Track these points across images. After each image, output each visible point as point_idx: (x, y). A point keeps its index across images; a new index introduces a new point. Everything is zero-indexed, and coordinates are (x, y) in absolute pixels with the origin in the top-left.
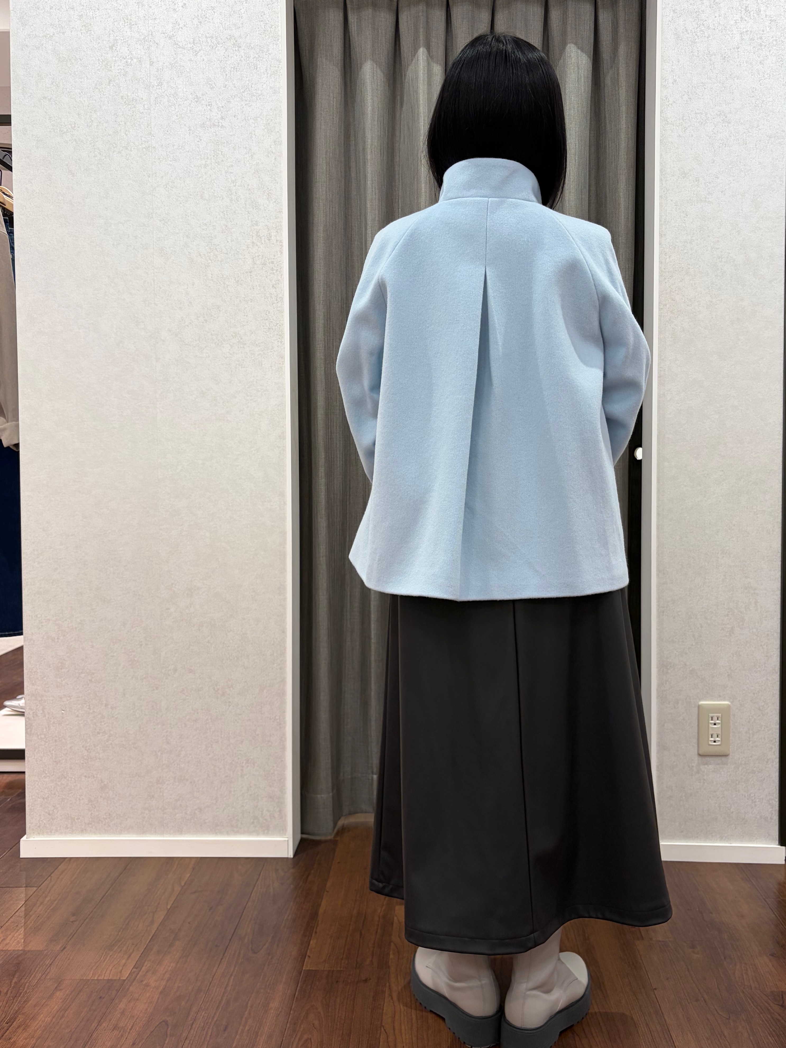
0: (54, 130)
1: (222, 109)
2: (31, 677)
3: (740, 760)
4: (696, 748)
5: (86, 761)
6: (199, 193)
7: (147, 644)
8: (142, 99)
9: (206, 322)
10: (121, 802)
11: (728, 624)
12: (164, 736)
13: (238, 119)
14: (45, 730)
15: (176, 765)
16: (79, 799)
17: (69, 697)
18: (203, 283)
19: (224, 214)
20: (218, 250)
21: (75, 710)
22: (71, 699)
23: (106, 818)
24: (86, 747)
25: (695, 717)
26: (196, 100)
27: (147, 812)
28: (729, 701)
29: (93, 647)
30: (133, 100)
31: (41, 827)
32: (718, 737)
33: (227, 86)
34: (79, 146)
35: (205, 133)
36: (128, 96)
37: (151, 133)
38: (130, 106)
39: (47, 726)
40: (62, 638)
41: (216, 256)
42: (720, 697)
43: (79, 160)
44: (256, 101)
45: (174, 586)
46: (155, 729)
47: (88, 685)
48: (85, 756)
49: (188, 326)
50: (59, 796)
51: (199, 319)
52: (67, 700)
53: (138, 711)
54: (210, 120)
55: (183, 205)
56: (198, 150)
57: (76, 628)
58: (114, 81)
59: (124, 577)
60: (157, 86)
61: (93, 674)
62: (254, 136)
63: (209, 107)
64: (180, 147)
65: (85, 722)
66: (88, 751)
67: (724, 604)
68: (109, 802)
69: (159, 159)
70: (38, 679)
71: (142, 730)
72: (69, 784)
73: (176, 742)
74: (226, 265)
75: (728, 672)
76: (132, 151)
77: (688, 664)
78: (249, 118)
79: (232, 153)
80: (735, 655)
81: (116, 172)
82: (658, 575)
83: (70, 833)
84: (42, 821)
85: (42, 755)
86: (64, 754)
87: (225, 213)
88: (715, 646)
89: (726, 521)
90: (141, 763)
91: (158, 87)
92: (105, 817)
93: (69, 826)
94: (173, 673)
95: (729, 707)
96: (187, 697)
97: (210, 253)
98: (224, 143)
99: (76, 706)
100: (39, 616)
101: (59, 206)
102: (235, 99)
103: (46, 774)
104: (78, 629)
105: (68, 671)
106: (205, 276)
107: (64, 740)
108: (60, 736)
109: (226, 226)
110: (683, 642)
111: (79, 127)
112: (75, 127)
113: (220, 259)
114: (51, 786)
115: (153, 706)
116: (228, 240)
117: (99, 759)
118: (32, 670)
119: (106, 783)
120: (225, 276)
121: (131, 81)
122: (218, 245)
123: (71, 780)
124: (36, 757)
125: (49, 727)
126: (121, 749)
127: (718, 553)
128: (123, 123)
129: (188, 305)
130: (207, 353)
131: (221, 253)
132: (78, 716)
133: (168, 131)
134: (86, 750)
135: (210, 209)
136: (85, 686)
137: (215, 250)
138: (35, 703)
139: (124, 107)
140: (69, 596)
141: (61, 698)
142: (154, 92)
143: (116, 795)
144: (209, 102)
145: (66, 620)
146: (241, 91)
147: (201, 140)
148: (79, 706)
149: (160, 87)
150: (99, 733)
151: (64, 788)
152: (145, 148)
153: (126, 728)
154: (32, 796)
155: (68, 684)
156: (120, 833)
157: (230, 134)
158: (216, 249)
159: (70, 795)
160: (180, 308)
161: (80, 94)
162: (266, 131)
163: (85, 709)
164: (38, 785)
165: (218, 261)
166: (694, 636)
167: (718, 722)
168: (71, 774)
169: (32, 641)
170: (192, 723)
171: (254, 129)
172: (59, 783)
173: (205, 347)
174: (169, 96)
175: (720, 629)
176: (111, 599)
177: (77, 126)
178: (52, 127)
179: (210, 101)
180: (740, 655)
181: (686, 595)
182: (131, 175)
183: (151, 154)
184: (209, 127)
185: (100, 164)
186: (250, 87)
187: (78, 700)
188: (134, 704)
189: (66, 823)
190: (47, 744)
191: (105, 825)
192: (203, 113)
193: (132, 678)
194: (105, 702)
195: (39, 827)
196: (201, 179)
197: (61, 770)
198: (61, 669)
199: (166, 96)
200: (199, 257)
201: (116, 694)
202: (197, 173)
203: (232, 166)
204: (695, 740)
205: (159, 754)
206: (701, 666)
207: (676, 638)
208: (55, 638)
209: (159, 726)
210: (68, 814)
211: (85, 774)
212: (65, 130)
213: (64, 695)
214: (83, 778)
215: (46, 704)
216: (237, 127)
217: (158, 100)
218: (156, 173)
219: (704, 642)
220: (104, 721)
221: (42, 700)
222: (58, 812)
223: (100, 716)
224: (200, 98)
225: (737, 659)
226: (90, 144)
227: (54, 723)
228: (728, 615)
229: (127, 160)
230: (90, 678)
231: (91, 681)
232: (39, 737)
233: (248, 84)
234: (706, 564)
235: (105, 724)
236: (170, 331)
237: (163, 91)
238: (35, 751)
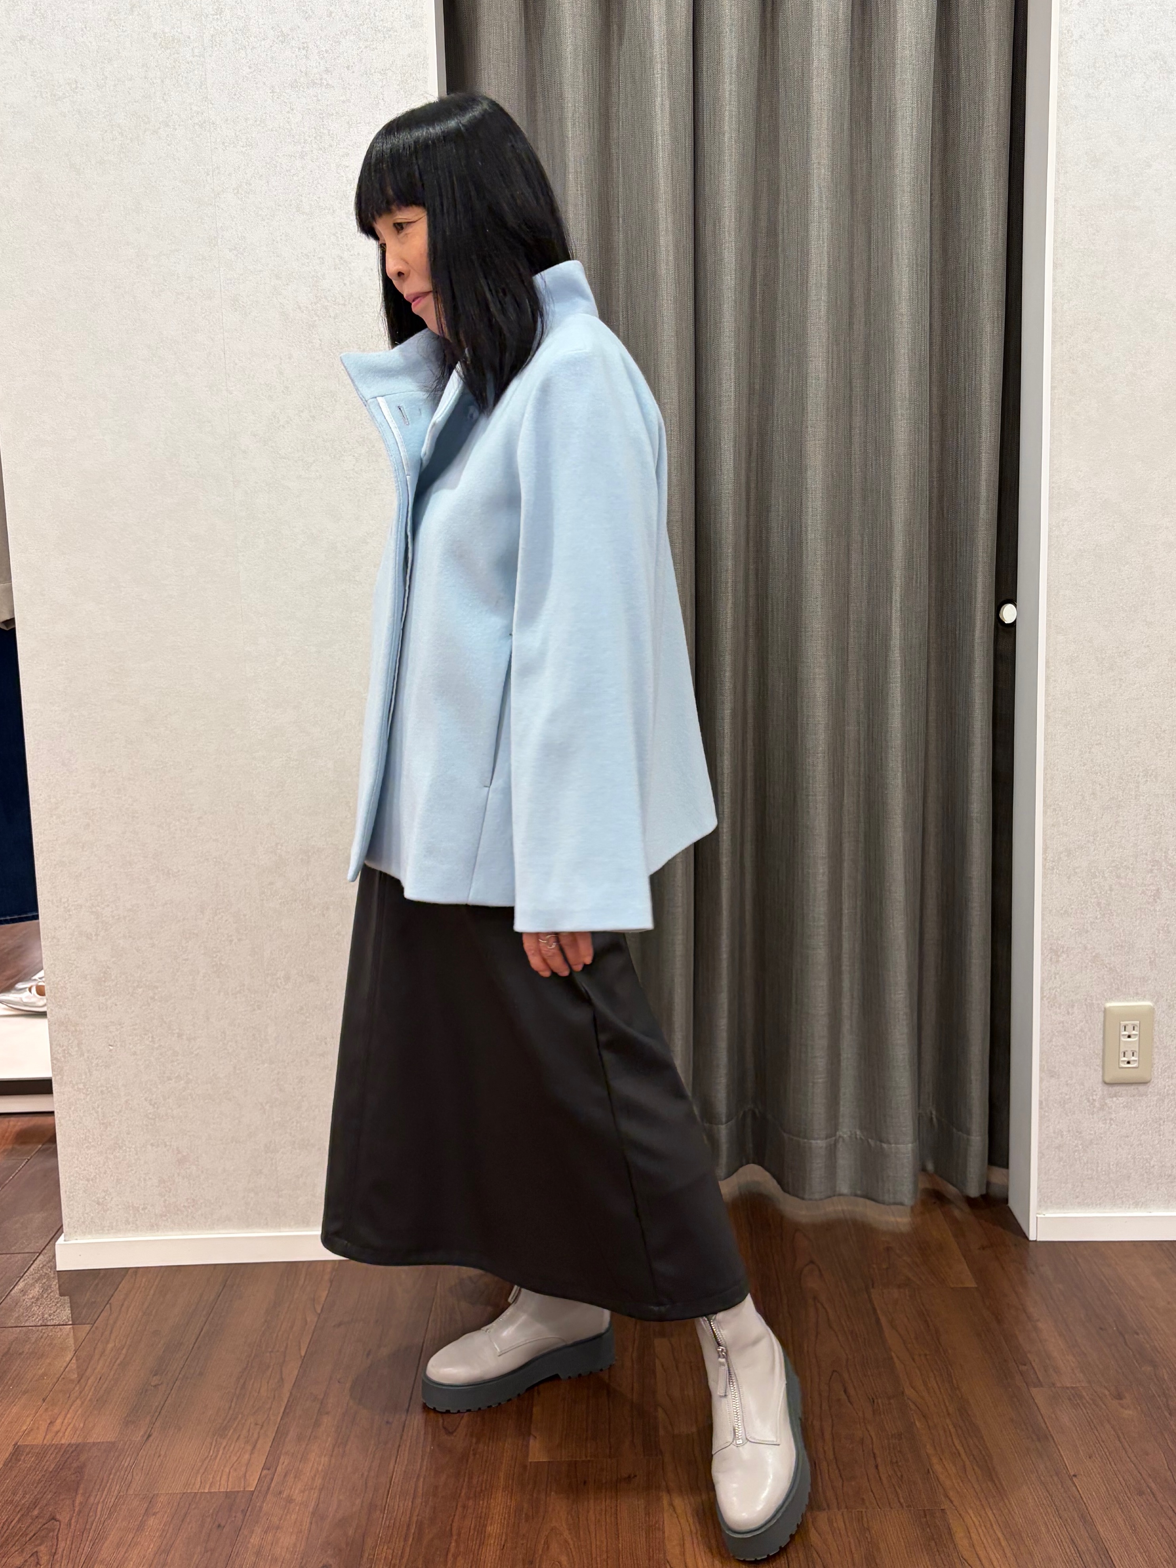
0: (41, 95)
1: (326, 55)
2: (57, 995)
3: (1167, 1088)
4: (1101, 1073)
5: (152, 1121)
6: (293, 202)
7: (239, 940)
8: (189, 37)
9: (314, 420)
10: (210, 1181)
11: (1153, 884)
12: (274, 1080)
13: (353, 72)
14: (84, 1077)
15: (295, 1124)
16: (145, 1180)
17: (120, 1025)
18: (306, 354)
19: (338, 237)
20: (329, 299)
21: (130, 1044)
22: (122, 1027)
23: (189, 1207)
24: (151, 1100)
25: (1100, 1026)
26: (280, 38)
27: (252, 1195)
28: (1152, 1001)
29: (153, 945)
30: (173, 40)
31: (87, 1223)
32: (1133, 1055)
33: (333, 15)
34: (85, 121)
35: (299, 98)
36: (164, 33)
37: (207, 98)
38: (168, 51)
39: (87, 1070)
40: (102, 933)
41: (326, 309)
42: (1137, 995)
43: (87, 145)
44: (383, 41)
45: (279, 847)
46: (258, 1069)
47: (149, 1004)
48: (150, 1113)
49: (283, 426)
50: (111, 1176)
51: (301, 414)
52: (117, 1030)
53: (230, 1043)
54: (306, 74)
55: (267, 223)
56: (288, 127)
57: (125, 917)
58: (140, 7)
59: (199, 835)
60: (213, 15)
61: (157, 988)
62: (382, 103)
63: (304, 52)
64: (258, 123)
65: (147, 1062)
66: (154, 1106)
67: (1146, 854)
68: (191, 1182)
69: (223, 143)
70: (67, 998)
71: (238, 1072)
72: (128, 1157)
73: (294, 1089)
74: (344, 324)
75: (1150, 958)
76: (176, 129)
77: (1089, 946)
78: (373, 71)
79: (346, 132)
80: (1161, 932)
81: (150, 166)
82: (1045, 813)
83: (133, 1230)
84: (87, 1214)
85: (82, 1115)
86: (116, 1112)
87: (339, 235)
88: (1132, 918)
89: (1152, 725)
90: (240, 1121)
91: (215, 17)
92: (186, 1204)
93: (131, 1220)
94: (284, 983)
95: (1152, 1011)
96: (308, 1020)
97: (315, 304)
98: (332, 115)
99: (131, 1038)
100: (63, 900)
101: (57, 225)
102: (347, 37)
103: (90, 1143)
104: (128, 919)
105: (116, 984)
106: (309, 342)
107: (114, 1091)
108: (108, 1086)
109: (341, 258)
110: (1082, 913)
111: (83, 88)
112: (76, 88)
113: (332, 315)
114: (99, 1161)
115: (254, 1035)
116: (345, 282)
117: (173, 1117)
118: (58, 984)
119: (185, 1154)
120: (342, 343)
121: (168, 6)
122: (329, 290)
123: (130, 1151)
124: (72, 1118)
125: (89, 1071)
126: (206, 1101)
127: (1138, 776)
128: (159, 81)
129: (283, 392)
130: (317, 471)
131: (335, 305)
132: (135, 1054)
133: (235, 95)
134: (151, 1104)
135: (312, 229)
136: (144, 1008)
137: (324, 300)
138: (66, 1036)
139: (159, 52)
140: (110, 867)
141: (107, 1027)
142: (209, 26)
143: (202, 1172)
144: (303, 43)
145: (108, 906)
146: (358, 23)
147: (292, 110)
148: (136, 1039)
149: (218, 16)
150: (169, 1079)
151: (120, 1163)
152: (197, 124)
153: (213, 1070)
154: (69, 1177)
155: (116, 1005)
156: (212, 1227)
157: (341, 98)
158: (326, 297)
159: (130, 1174)
160: (269, 396)
161: (82, 30)
162: (402, 93)
163: (148, 1043)
164: (77, 1159)
165: (330, 317)
166: (1099, 904)
167: (1134, 1032)
168: (129, 1141)
169: (55, 941)
170: (318, 1060)
171: (381, 90)
172: (112, 1156)
173: (314, 461)
174: (234, 32)
175: (1140, 892)
176: (179, 871)
177: (79, 85)
178: (36, 89)
179: (304, 40)
180: (1169, 932)
181: (1088, 841)
182: (176, 172)
183: (209, 135)
184: (305, 87)
185: (124, 152)
186: (372, 15)
187: (135, 1029)
188: (224, 1033)
189: (126, 1215)
190: (89, 1097)
191: (187, 1216)
192: (294, 63)
193: (219, 992)
194: (177, 1031)
195: (84, 1222)
196: (295, 178)
197: (112, 1137)
198: (105, 981)
199: (230, 33)
200: (298, 310)
201: (194, 1018)
202: (288, 168)
203: (347, 155)
204: (1099, 1061)
205: (267, 1107)
206: (1110, 949)
207: (1072, 909)
208: (91, 935)
209: (266, 1065)
210: (128, 1203)
211: (152, 1141)
212: (61, 94)
213: (111, 1022)
214: (149, 1147)
215: (83, 1035)
216: (353, 87)
217: (217, 39)
218: (218, 168)
219: (1115, 914)
220: (178, 1060)
221: (76, 1030)
222: (112, 1198)
223: (171, 1052)
224: (289, 35)
225: (1164, 937)
226: (105, 117)
227: (97, 1065)
228: (1151, 871)
229: (169, 145)
230: (151, 994)
231: (153, 998)
232: (76, 1087)
233: (369, 10)
234: (1120, 793)
235: (179, 1064)
236: (255, 436)
237: (225, 24)
238: (70, 1108)
